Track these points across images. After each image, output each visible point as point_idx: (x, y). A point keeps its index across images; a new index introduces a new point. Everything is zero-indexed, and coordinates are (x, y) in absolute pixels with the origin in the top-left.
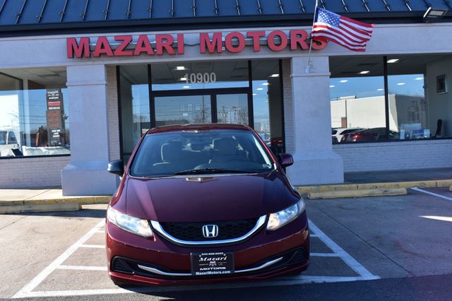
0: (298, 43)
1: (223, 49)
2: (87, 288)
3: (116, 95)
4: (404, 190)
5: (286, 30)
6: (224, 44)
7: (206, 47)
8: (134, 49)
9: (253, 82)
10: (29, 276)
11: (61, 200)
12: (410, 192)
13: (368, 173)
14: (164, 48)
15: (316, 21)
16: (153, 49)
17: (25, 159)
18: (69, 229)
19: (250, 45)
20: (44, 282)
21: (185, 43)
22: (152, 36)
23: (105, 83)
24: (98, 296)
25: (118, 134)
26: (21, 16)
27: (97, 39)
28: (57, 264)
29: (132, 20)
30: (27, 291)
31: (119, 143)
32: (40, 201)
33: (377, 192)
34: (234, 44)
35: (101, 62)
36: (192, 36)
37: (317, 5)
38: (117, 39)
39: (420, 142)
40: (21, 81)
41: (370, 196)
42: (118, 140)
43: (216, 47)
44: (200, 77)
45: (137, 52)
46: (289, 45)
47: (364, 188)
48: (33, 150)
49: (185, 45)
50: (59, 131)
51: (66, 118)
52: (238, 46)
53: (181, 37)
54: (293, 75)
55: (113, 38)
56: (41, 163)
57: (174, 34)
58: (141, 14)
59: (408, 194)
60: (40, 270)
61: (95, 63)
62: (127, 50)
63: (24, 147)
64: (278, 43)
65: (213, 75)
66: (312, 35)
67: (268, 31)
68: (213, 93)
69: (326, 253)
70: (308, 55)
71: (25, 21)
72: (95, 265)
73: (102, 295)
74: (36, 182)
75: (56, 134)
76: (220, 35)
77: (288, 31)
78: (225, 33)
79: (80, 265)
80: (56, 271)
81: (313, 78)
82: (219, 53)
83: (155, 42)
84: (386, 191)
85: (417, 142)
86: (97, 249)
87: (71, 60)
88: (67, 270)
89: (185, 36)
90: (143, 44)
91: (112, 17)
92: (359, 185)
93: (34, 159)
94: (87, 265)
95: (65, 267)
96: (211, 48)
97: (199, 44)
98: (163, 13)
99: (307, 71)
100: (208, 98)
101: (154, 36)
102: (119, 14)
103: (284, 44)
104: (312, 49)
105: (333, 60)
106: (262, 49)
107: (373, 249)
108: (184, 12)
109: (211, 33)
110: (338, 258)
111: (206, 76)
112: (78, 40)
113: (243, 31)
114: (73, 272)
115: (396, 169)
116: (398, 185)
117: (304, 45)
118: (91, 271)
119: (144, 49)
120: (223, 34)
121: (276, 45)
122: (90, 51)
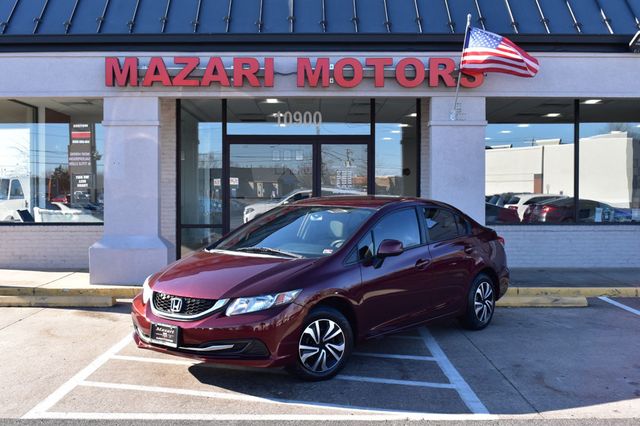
0: (440, 77)
1: (332, 81)
2: (118, 411)
3: (175, 140)
4: (582, 300)
5: (424, 57)
6: (332, 74)
7: (306, 77)
8: (202, 77)
9: (377, 125)
10: (42, 393)
11: (87, 291)
12: (593, 303)
13: (541, 271)
14: (244, 76)
15: (467, 46)
16: (229, 78)
17: (37, 227)
18: (96, 332)
19: (371, 78)
20: (62, 402)
21: (277, 70)
22: (228, 58)
23: (158, 123)
24: (131, 422)
25: (174, 197)
26: (40, 22)
27: (149, 59)
28: (79, 379)
29: (200, 35)
30: (40, 411)
31: (175, 209)
32: (58, 290)
33: (543, 301)
34: (346, 75)
35: (153, 94)
36: (286, 60)
37: (468, 23)
38: (177, 62)
39: (625, 227)
40: (35, 109)
41: (533, 307)
42: (174, 205)
43: (320, 78)
44: (298, 117)
45: (205, 81)
46: (427, 78)
47: (527, 294)
48: (50, 214)
49: (275, 73)
50: (87, 177)
51: (99, 158)
52: (352, 78)
53: (269, 61)
54: (432, 123)
55: (172, 59)
56: (62, 233)
57: (260, 57)
58: (214, 26)
59: (589, 306)
60: (58, 386)
61: (144, 94)
62: (192, 77)
63: (36, 209)
64: (411, 75)
65: (317, 116)
66: (461, 66)
67: (397, 57)
68: (317, 141)
69: (440, 382)
70: (455, 94)
71: (46, 30)
72: (129, 383)
73: (135, 420)
74: (52, 261)
75: (82, 181)
76: (326, 61)
77: (428, 59)
78: (334, 58)
79: (109, 382)
80: (78, 388)
81: (461, 129)
82: (325, 87)
83: (232, 68)
84: (556, 300)
85: (620, 227)
86: (134, 362)
87: (110, 88)
88: (94, 387)
89: (276, 60)
90: (215, 69)
91: (172, 30)
92: (520, 288)
93: (50, 227)
94: (119, 382)
95: (90, 384)
96: (314, 78)
97: (296, 73)
98: (246, 26)
99: (452, 117)
100: (308, 149)
101: (231, 59)
102: (182, 26)
103: (421, 76)
104: (461, 85)
105: (491, 103)
106: (387, 83)
107: (504, 381)
108: (278, 26)
109: (314, 57)
110: (453, 390)
111: (308, 116)
112: (122, 60)
113: (361, 57)
114: (101, 390)
115: (586, 266)
116: (578, 292)
117: (449, 80)
118: (124, 391)
119: (215, 78)
120: (331, 59)
121: (407, 78)
122: (138, 76)
